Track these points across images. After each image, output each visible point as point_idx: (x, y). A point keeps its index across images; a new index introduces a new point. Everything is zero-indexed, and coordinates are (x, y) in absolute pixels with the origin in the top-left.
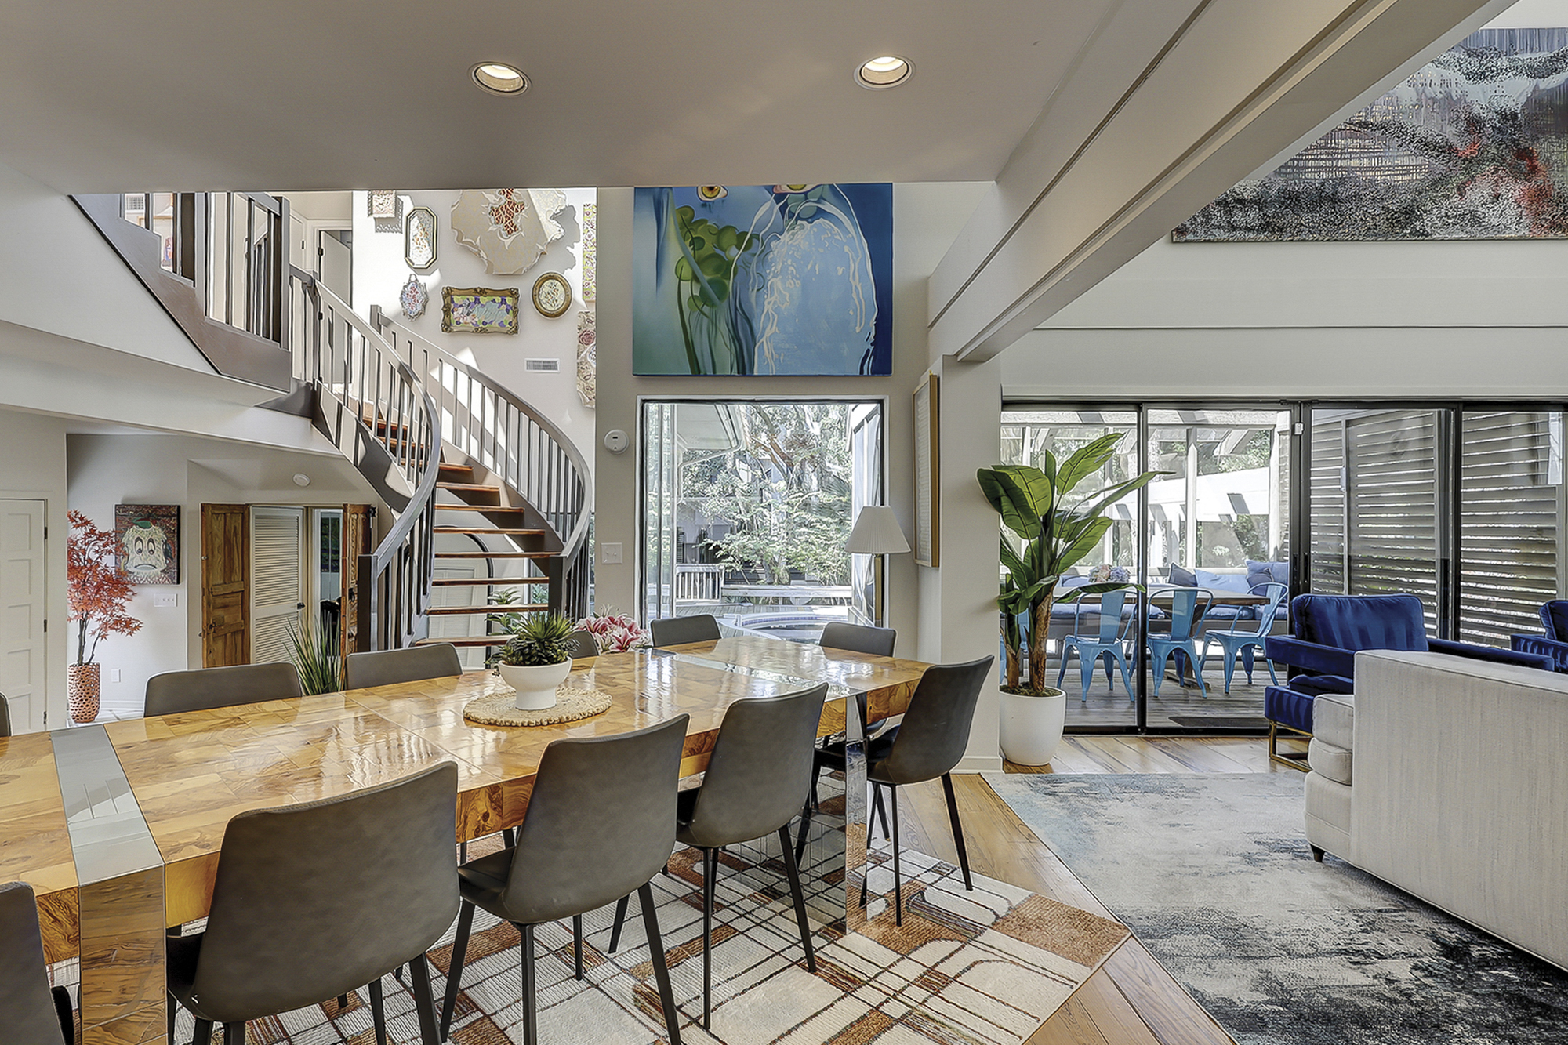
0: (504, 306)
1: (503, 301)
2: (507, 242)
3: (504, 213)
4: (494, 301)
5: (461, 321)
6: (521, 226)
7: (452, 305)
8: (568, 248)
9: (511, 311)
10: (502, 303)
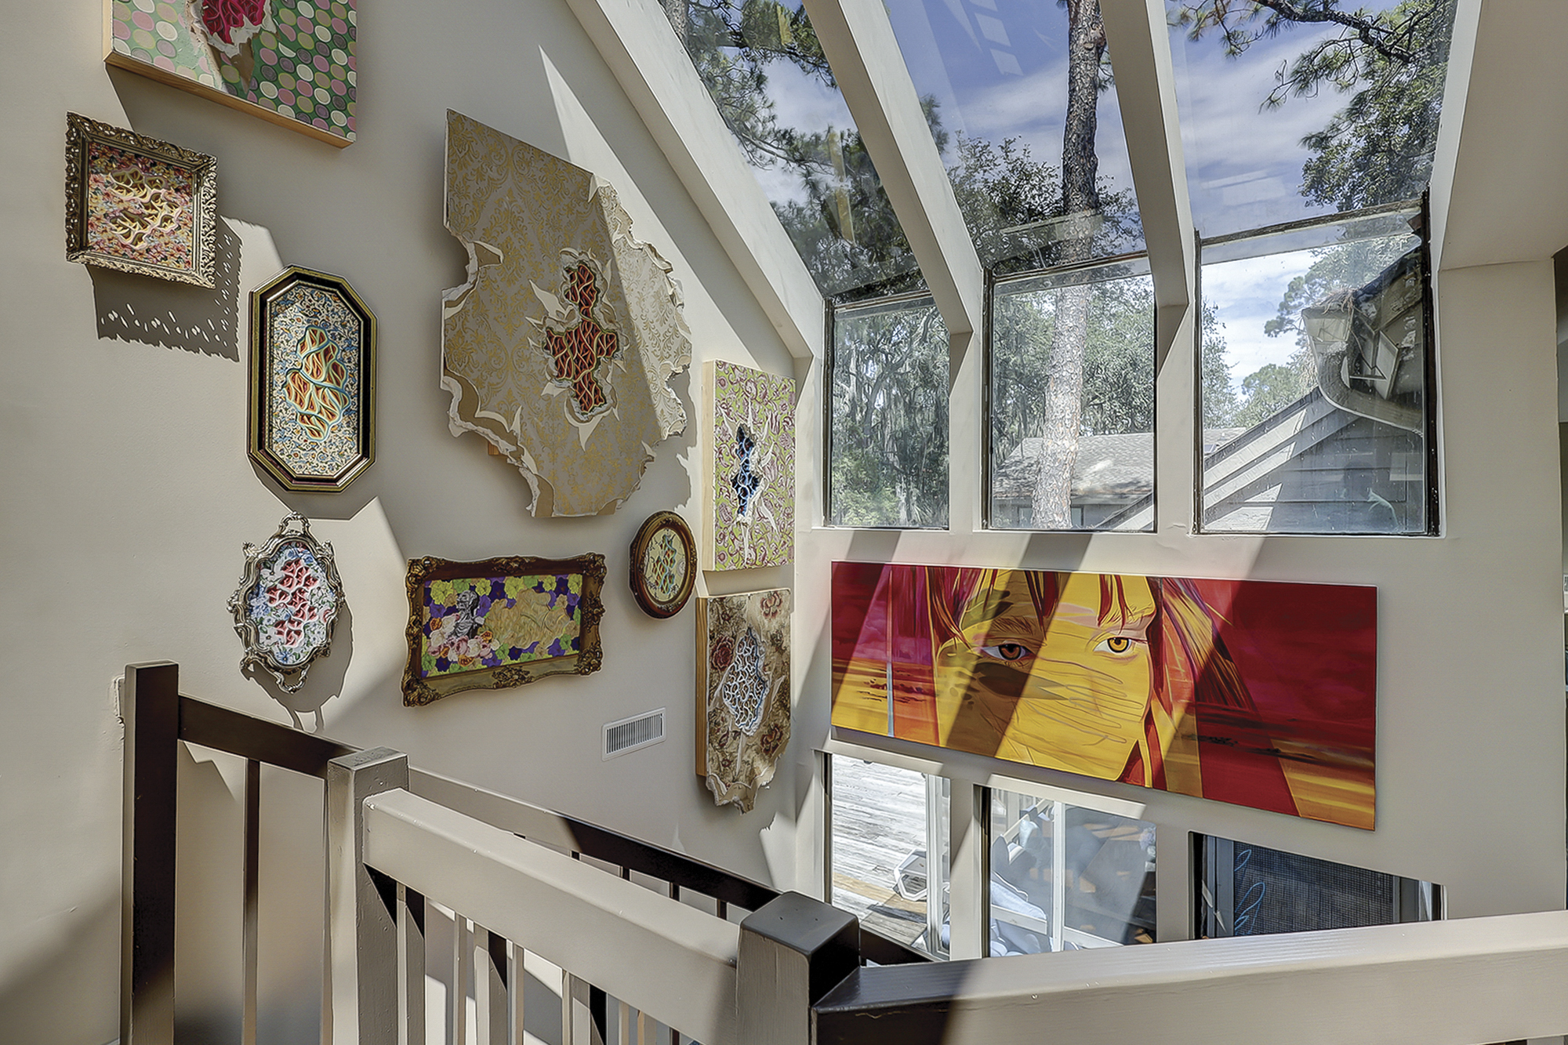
0: (563, 598)
1: (562, 588)
2: (586, 431)
3: (572, 349)
4: (539, 588)
5: (452, 656)
6: (613, 392)
7: (426, 609)
8: (679, 456)
9: (577, 612)
10: (558, 592)
